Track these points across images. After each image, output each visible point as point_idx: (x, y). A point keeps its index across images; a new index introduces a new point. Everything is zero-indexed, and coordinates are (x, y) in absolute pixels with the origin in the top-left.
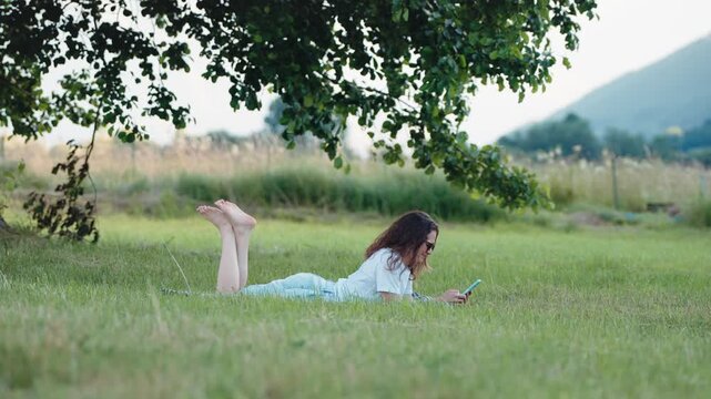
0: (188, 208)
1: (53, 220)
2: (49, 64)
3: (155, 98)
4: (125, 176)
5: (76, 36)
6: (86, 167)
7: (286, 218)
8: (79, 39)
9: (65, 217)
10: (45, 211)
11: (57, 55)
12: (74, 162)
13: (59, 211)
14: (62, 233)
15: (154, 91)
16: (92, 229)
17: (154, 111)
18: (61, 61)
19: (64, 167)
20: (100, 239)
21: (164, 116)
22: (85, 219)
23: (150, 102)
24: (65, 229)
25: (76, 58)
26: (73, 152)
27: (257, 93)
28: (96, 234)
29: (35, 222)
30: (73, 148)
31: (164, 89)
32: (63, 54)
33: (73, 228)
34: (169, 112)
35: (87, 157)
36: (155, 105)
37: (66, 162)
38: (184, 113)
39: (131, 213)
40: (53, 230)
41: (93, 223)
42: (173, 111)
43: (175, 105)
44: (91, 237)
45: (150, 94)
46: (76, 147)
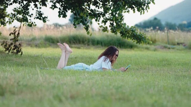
0: (47, 45)
1: (10, 49)
2: (8, 5)
3: (38, 14)
4: (30, 36)
6: (19, 33)
7: (75, 47)
9: (13, 48)
10: (7, 46)
11: (10, 2)
12: (15, 32)
13: (11, 46)
14: (12, 52)
15: (37, 12)
16: (20, 51)
17: (38, 18)
18: (11, 4)
19: (12, 34)
20: (23, 54)
21: (40, 19)
22: (18, 48)
23: (36, 15)
24: (13, 51)
25: (16, 3)
26: (15, 29)
27: (66, 13)
28: (22, 52)
29: (4, 49)
30: (15, 28)
31: (40, 12)
32: (12, 2)
33: (15, 51)
34: (42, 18)
35: (19, 31)
36: (38, 16)
37: (13, 32)
38: (46, 18)
39: (31, 46)
40: (9, 51)
41: (21, 49)
42: (43, 18)
43: (43, 16)
44: (20, 53)
45: (36, 13)
46: (16, 28)
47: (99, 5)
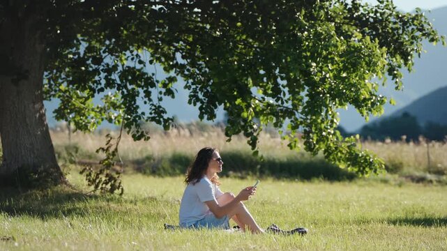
1: (97, 181)
2: (94, 92)
3: (153, 111)
4: (141, 152)
5: (111, 75)
6: (116, 150)
8: (113, 77)
9: (104, 179)
10: (92, 176)
11: (99, 87)
12: (109, 147)
13: (100, 176)
14: (102, 188)
15: (153, 108)
16: (119, 186)
17: (153, 119)
18: (102, 90)
19: (103, 149)
20: (124, 192)
21: (159, 122)
22: (115, 181)
23: (151, 113)
24: (104, 186)
25: (111, 88)
26: (109, 141)
27: (215, 110)
28: (122, 189)
29: (86, 183)
30: (109, 139)
31: (160, 107)
32: (103, 86)
33: (109, 186)
34: (161, 119)
35: (118, 144)
36: (153, 115)
37: (106, 147)
38: (170, 121)
40: (97, 187)
41: (120, 183)
42: (164, 119)
43: (165, 116)
44: (120, 191)
45: (151, 109)
46: (111, 138)
47: (282, 96)
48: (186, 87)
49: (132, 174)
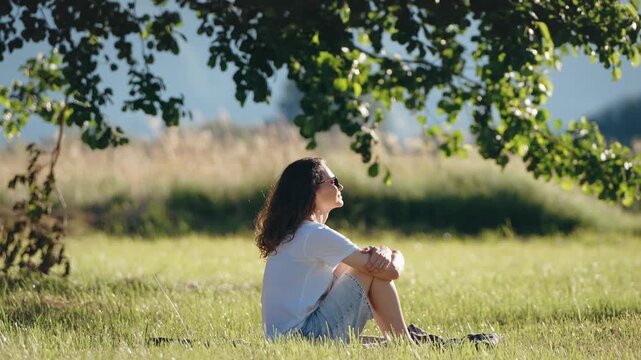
0: (184, 226)
1: (11, 247)
2: (2, 48)
3: (137, 87)
4: (102, 185)
5: (35, 12)
6: (51, 177)
8: (38, 15)
9: (25, 243)
11: (12, 37)
12: (36, 172)
13: (17, 237)
14: (21, 264)
15: (137, 79)
16: (60, 258)
17: (137, 105)
18: (17, 44)
19: (23, 179)
20: (72, 271)
21: (151, 111)
22: (51, 247)
23: (132, 93)
24: (26, 258)
25: (36, 40)
26: (35, 159)
27: (269, 80)
28: (67, 264)
30: (34, 155)
31: (150, 76)
32: (18, 34)
33: (37, 259)
34: (157, 105)
35: (53, 166)
36: (138, 96)
37: (27, 174)
38: (177, 105)
40: (10, 261)
41: (62, 251)
42: (162, 104)
43: (165, 96)
44: (61, 268)
45: (131, 82)
46: (39, 153)
47: (420, 38)
48: (201, 30)
49: (85, 234)
